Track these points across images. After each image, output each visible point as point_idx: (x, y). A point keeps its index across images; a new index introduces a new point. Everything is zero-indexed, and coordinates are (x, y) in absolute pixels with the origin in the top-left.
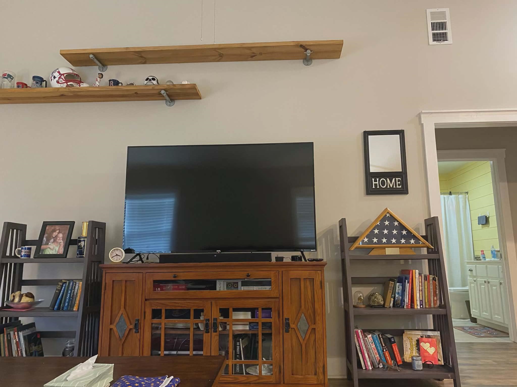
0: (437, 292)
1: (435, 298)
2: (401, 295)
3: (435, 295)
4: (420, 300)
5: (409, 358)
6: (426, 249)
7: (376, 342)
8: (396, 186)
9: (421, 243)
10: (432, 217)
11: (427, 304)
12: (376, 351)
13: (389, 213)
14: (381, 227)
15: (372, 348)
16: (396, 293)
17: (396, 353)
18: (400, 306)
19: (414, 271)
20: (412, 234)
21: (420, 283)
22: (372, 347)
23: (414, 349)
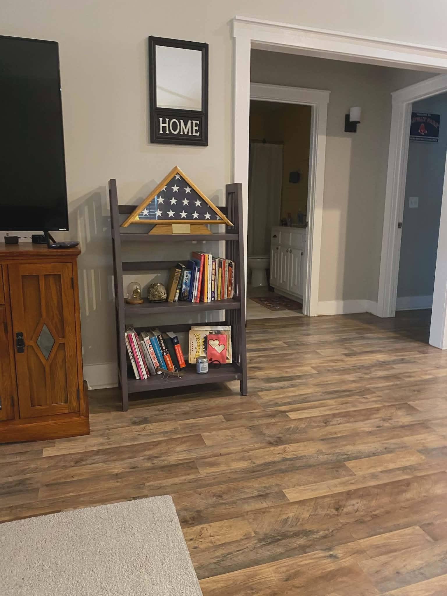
0: (233, 281)
1: (230, 288)
2: (189, 285)
3: (230, 285)
4: (212, 292)
5: (194, 359)
6: (224, 226)
7: (154, 344)
8: (192, 133)
9: (218, 219)
10: (235, 182)
11: (219, 296)
12: (154, 356)
13: (179, 174)
14: (167, 194)
15: (150, 353)
16: (183, 283)
17: (178, 355)
18: (187, 299)
19: (206, 255)
20: (208, 206)
21: (213, 270)
22: (149, 351)
23: (201, 347)
